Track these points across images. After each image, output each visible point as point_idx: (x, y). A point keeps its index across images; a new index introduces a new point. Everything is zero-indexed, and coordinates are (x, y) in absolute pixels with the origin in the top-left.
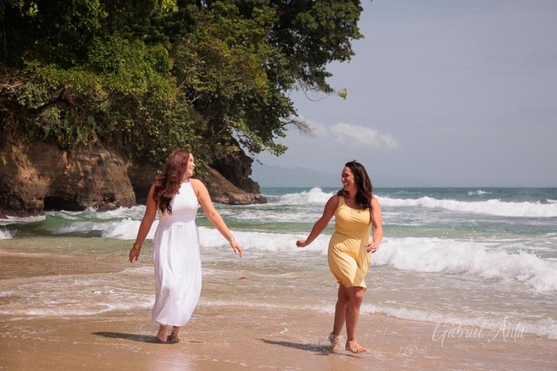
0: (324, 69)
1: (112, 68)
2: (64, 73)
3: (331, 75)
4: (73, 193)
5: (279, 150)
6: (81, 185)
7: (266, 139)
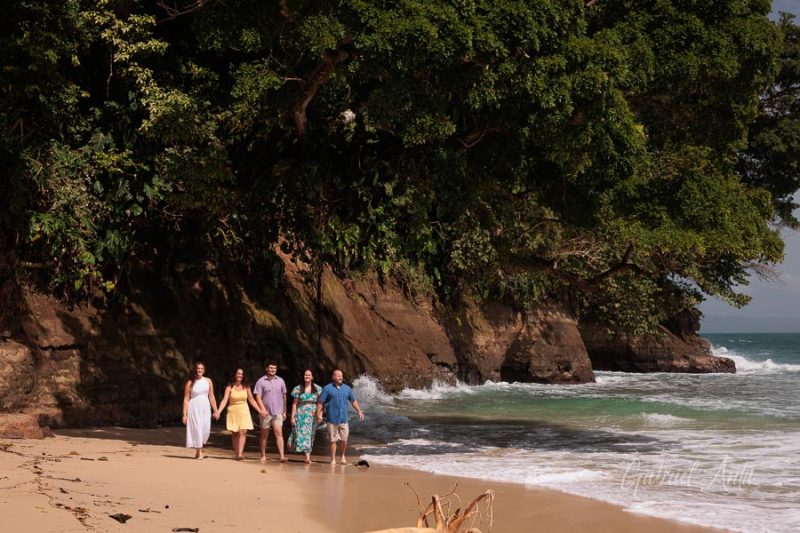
0: (791, 199)
1: (716, 223)
4: (525, 361)
5: (741, 301)
6: (533, 351)
7: (723, 288)
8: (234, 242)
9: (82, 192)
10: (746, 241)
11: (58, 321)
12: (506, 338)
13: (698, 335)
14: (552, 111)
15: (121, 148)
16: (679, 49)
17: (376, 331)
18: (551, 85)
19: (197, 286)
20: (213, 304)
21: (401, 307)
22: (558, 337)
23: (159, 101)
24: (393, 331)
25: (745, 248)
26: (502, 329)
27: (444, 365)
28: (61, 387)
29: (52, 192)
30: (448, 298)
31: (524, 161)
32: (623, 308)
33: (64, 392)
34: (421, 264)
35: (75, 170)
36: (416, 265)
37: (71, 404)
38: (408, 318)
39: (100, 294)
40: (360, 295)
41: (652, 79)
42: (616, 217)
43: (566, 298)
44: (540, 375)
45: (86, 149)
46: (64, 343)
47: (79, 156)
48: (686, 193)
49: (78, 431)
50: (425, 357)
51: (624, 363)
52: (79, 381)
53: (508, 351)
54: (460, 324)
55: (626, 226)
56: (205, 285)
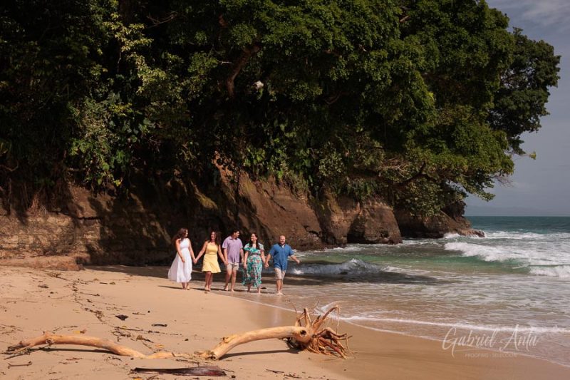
0: (519, 137)
1: (474, 151)
2: (440, 156)
3: (523, 142)
4: (361, 231)
5: (489, 197)
6: (366, 226)
7: (478, 189)
8: (191, 158)
9: (102, 128)
10: (492, 161)
11: (88, 203)
12: (351, 217)
13: (463, 217)
14: (379, 82)
15: (125, 102)
16: (454, 48)
17: (274, 211)
18: (379, 67)
19: (169, 184)
20: (178, 195)
21: (289, 198)
22: (381, 217)
23: (147, 75)
24: (284, 212)
25: (491, 166)
26: (348, 212)
27: (314, 232)
28: (90, 241)
29: (85, 127)
30: (317, 193)
31: (362, 113)
32: (419, 201)
33: (90, 244)
34: (301, 173)
35: (99, 115)
36: (298, 173)
37: (95, 251)
38: (293, 205)
39: (112, 187)
40: (265, 191)
41: (438, 66)
42: (416, 147)
43: (387, 194)
44: (370, 239)
45: (105, 102)
46: (91, 216)
47: (101, 106)
48: (457, 133)
49: (99, 267)
50: (303, 228)
51: (419, 233)
52: (100, 238)
53: (352, 225)
54: (323, 208)
55: (422, 152)
56: (174, 183)
